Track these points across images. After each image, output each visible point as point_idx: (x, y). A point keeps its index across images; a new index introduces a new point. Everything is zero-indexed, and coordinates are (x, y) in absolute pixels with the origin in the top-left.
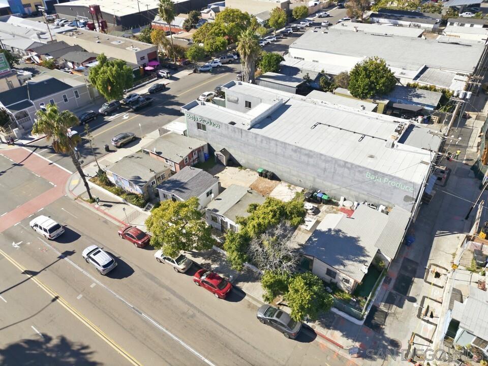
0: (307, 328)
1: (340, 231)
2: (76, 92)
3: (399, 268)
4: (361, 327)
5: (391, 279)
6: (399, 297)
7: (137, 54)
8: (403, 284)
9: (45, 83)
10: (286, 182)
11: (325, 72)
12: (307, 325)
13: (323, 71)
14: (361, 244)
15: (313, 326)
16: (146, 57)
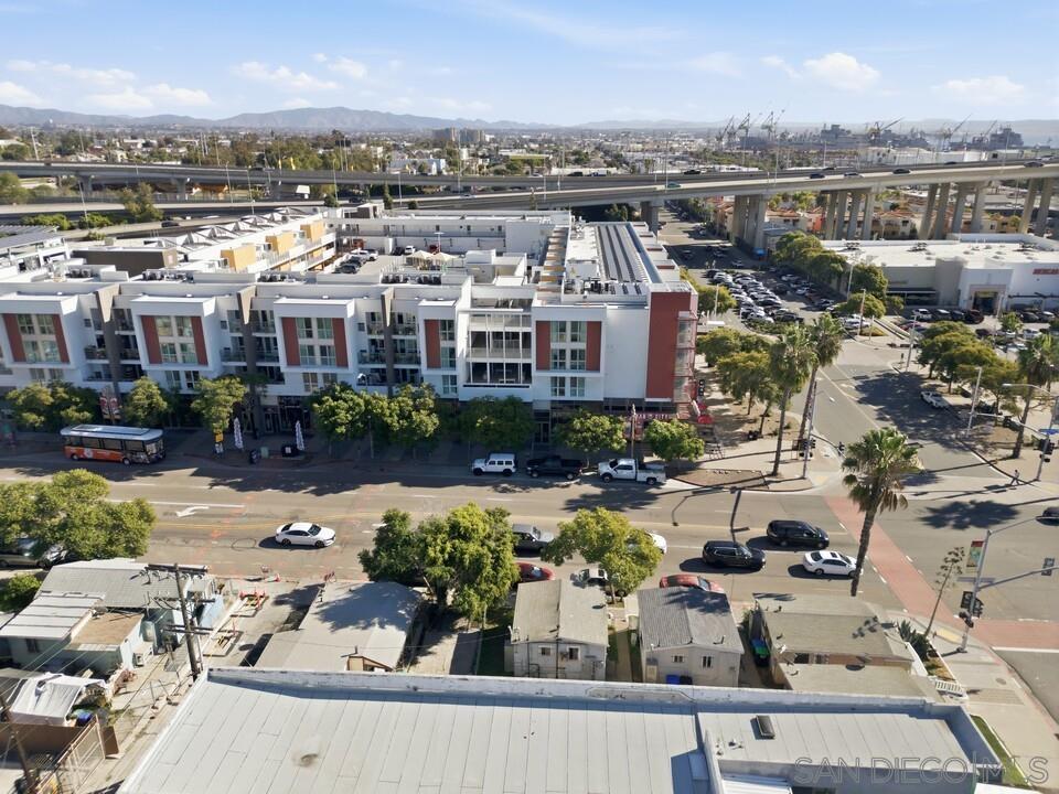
1: (364, 628)
14: (328, 625)
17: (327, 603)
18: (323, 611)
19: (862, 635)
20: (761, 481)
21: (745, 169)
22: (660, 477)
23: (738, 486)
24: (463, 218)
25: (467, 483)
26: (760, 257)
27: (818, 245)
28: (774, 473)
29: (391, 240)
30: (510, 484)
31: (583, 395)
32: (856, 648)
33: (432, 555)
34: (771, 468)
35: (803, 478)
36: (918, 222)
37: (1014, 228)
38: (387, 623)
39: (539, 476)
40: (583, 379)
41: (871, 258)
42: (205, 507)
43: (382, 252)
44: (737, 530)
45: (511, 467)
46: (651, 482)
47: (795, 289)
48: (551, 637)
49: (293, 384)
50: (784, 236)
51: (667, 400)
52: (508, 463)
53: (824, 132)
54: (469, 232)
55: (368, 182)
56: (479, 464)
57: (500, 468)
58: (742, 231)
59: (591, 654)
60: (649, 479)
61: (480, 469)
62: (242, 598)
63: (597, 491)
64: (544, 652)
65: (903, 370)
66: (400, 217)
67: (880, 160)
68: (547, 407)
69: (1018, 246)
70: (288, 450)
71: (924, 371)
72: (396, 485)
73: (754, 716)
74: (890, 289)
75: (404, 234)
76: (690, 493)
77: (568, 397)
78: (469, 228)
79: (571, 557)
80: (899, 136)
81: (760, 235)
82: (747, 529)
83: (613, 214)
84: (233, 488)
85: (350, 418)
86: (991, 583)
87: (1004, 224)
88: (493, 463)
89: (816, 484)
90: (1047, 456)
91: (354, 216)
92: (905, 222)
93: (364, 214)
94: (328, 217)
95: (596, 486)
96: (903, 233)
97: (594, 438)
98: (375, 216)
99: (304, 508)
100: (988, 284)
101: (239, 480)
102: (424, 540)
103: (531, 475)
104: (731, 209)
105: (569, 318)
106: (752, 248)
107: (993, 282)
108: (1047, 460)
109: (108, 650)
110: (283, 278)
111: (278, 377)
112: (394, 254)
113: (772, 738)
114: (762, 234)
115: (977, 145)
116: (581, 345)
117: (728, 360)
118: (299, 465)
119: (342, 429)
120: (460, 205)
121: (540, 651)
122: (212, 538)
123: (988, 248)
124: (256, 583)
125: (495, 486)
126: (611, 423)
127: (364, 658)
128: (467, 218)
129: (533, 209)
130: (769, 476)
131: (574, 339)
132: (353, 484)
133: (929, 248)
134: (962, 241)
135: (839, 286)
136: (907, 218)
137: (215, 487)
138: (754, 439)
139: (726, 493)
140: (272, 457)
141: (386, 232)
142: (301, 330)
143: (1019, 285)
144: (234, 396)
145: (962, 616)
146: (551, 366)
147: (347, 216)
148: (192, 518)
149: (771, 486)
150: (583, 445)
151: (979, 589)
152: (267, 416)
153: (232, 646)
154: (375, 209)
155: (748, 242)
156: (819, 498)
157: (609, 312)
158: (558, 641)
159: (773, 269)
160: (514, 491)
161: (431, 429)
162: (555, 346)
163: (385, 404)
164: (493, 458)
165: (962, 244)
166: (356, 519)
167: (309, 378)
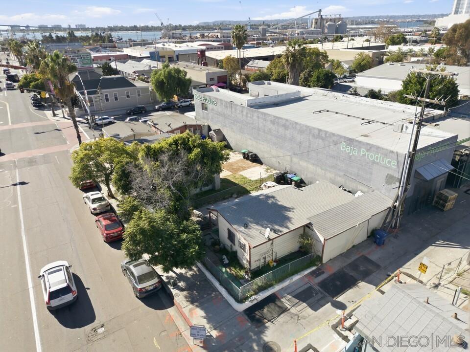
0: (169, 294)
1: (273, 197)
2: (139, 91)
3: (345, 264)
4: (237, 313)
5: (323, 273)
6: (320, 296)
7: (207, 74)
8: (338, 283)
9: (115, 79)
10: (266, 165)
11: (382, 93)
12: (171, 291)
13: (380, 91)
15: (177, 294)
16: (216, 79)
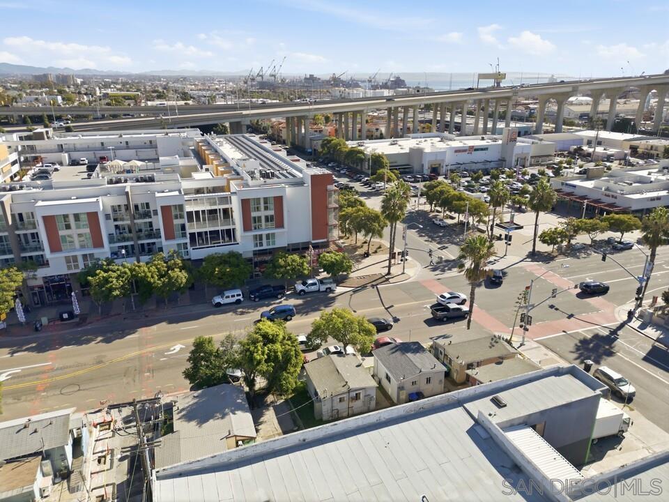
1: (222, 418)
14: (193, 423)
17: (183, 410)
18: (183, 415)
19: (493, 346)
20: (384, 279)
21: (269, 101)
22: (333, 286)
23: (374, 283)
24: (121, 136)
25: (214, 313)
26: (310, 153)
27: (344, 144)
28: (389, 273)
29: (66, 155)
30: (243, 309)
31: (275, 244)
32: (494, 353)
33: (258, 358)
34: (386, 270)
35: (403, 273)
36: (383, 130)
37: (428, 130)
38: (235, 410)
39: (260, 299)
40: (273, 234)
41: (374, 150)
42: (17, 370)
43: (61, 164)
44: (389, 308)
45: (240, 297)
46: (328, 290)
47: (339, 171)
48: (345, 389)
49: (57, 266)
50: (325, 140)
51: (325, 240)
52: (238, 295)
53: (306, 79)
54: (127, 146)
55: (20, 114)
56: (218, 300)
57: (234, 300)
58: (294, 137)
59: (368, 393)
60: (327, 289)
61: (219, 303)
62: (95, 426)
63: (300, 302)
64: (341, 400)
65: (417, 209)
66: (69, 138)
67: (341, 95)
68: (251, 255)
69: (439, 139)
70: (65, 316)
71: (427, 208)
72: (164, 324)
73: (491, 397)
74: (390, 166)
75: (75, 150)
76: (351, 293)
77: (265, 247)
78: (127, 143)
79: (326, 341)
80: (345, 82)
81: (308, 140)
82: (392, 306)
83: (219, 130)
84: (33, 351)
85: (122, 284)
86: (533, 306)
87: (424, 128)
88: (228, 297)
89: (411, 275)
90: (510, 242)
91: (28, 138)
92: (377, 129)
93: (39, 137)
94: (7, 141)
95: (297, 299)
96: (377, 136)
97: (293, 270)
98: (48, 138)
99: (103, 354)
100: (436, 160)
101: (34, 345)
102: (248, 350)
103: (254, 301)
104: (284, 125)
105: (262, 196)
106: (305, 149)
107: (438, 158)
108: (510, 245)
109: (24, 491)
110: (21, 188)
111: (43, 263)
112: (71, 165)
113: (505, 406)
114: (308, 139)
115: (385, 86)
116: (271, 213)
117: (343, 213)
118: (78, 325)
119: (116, 293)
120: (107, 128)
121: (338, 400)
122: (39, 391)
123: (425, 141)
124: (98, 414)
125: (235, 312)
126: (300, 258)
127: (236, 436)
128: (124, 136)
129: (164, 128)
130: (386, 275)
131: (266, 208)
132: (132, 329)
133: (400, 143)
134: (413, 138)
135: (361, 167)
136: (377, 127)
137: (15, 355)
138: (368, 256)
139: (369, 289)
140: (52, 323)
141: (61, 149)
142: (60, 224)
143: (450, 160)
144: (15, 282)
145: (521, 326)
146: (253, 228)
147: (21, 138)
148: (9, 381)
149: (391, 280)
150: (286, 275)
151: (529, 311)
152: (34, 294)
153: (112, 461)
154: (47, 132)
155: (300, 145)
156: (416, 283)
157: (287, 189)
158: (349, 391)
159: (321, 160)
160: (250, 313)
161: (184, 281)
162: (254, 214)
163: (146, 269)
164: (227, 293)
165: (413, 140)
166: (150, 352)
167: (71, 261)
